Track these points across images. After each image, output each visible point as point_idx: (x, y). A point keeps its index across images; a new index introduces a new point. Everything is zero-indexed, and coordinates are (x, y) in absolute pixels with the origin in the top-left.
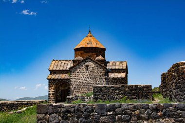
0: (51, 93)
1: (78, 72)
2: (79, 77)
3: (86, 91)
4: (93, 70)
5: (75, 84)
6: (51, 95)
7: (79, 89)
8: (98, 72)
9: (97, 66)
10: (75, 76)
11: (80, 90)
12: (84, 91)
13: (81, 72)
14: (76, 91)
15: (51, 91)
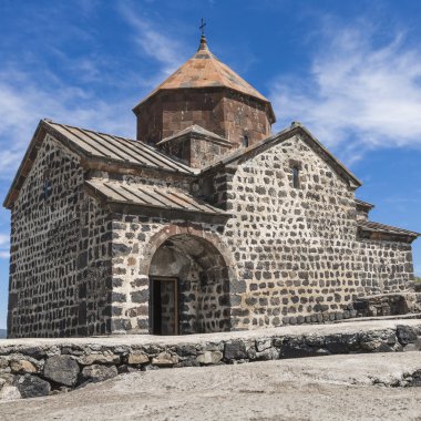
0: (126, 289)
1: (260, 190)
2: (265, 213)
3: (297, 284)
4: (317, 188)
5: (247, 248)
6: (129, 304)
7: (267, 275)
8: (332, 200)
9: (329, 175)
10: (251, 208)
11: (273, 280)
12: (289, 283)
13: (271, 191)
14: (253, 287)
15: (128, 278)
